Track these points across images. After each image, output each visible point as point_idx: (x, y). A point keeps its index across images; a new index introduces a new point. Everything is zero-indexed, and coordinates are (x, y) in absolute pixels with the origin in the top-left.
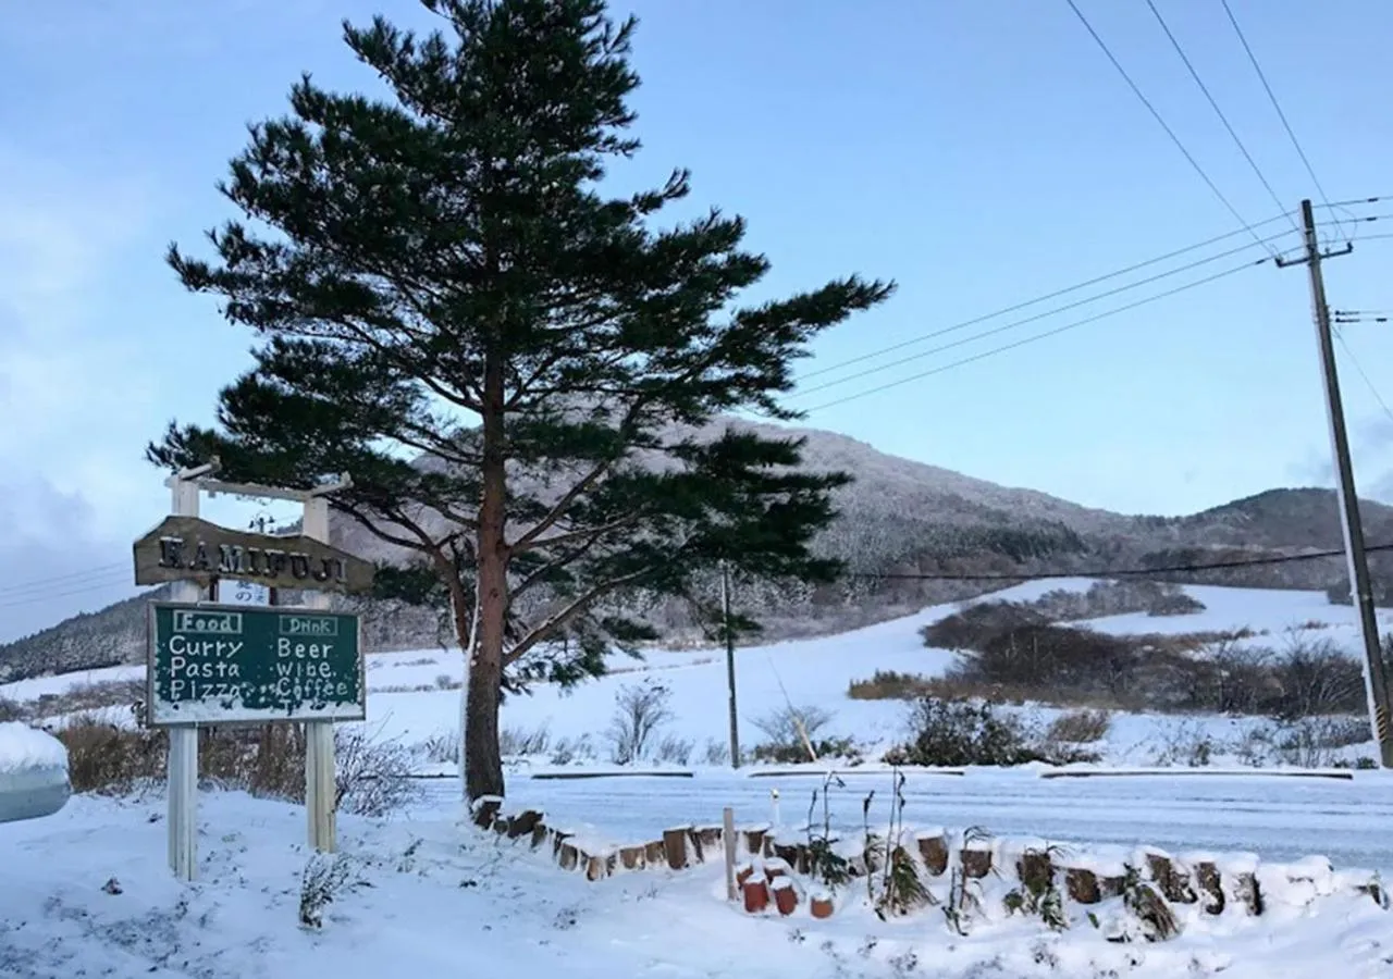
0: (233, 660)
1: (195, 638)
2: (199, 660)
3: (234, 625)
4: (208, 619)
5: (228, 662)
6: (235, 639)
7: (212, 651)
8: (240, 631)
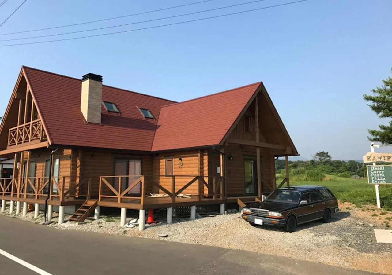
0: (383, 174)
1: (375, 171)
2: (376, 174)
3: (382, 168)
4: (377, 168)
5: (382, 174)
6: (383, 170)
7: (379, 173)
8: (384, 169)
